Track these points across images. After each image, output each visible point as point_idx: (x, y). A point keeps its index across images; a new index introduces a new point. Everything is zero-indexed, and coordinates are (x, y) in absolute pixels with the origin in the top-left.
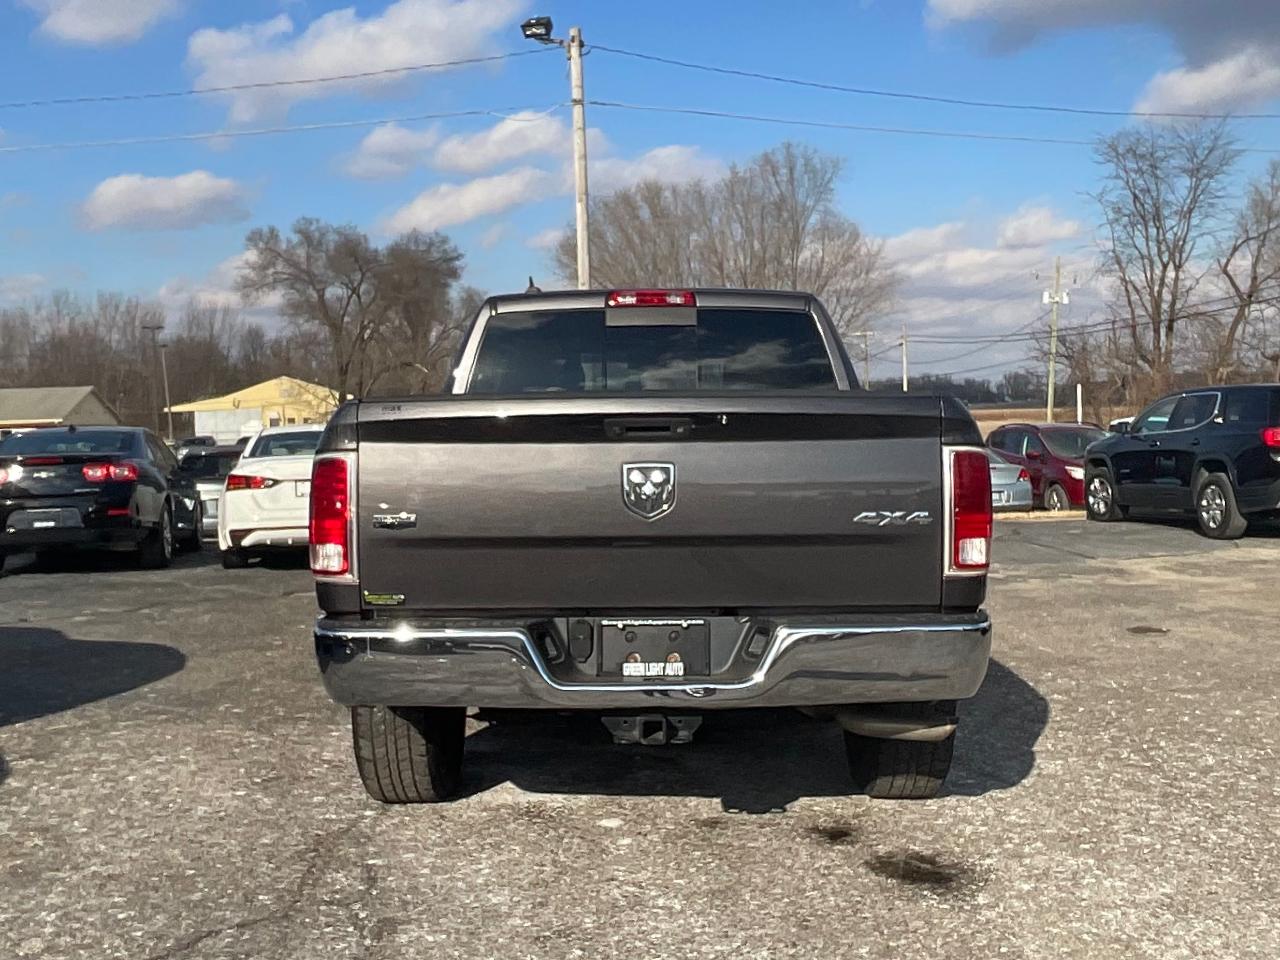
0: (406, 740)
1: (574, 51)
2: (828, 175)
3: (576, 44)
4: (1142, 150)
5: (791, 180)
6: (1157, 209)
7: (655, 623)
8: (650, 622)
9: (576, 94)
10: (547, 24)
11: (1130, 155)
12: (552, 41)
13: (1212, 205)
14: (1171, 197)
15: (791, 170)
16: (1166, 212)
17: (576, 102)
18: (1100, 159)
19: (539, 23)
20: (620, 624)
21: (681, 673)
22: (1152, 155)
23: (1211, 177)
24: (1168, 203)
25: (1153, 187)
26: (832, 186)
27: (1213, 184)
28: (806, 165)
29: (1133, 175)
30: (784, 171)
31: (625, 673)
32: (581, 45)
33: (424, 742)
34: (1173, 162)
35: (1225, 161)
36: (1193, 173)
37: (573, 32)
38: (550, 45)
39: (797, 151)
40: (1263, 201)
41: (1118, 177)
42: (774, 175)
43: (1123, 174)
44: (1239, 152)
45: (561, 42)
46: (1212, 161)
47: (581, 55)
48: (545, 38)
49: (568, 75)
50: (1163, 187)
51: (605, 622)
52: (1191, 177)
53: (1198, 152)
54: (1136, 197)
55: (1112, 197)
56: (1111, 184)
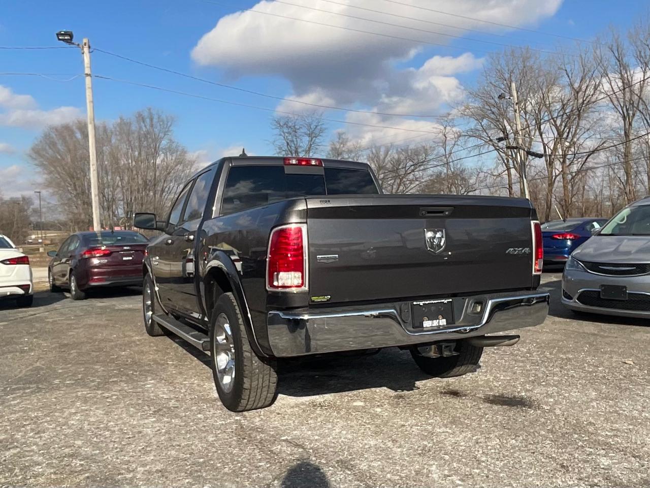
0: (268, 376)
1: (86, 50)
2: (169, 124)
3: (87, 46)
4: (290, 124)
5: (152, 126)
6: (297, 149)
7: (434, 302)
8: (432, 302)
9: (87, 71)
10: (71, 36)
11: (285, 126)
12: (73, 44)
13: (317, 149)
14: (301, 145)
15: (152, 120)
16: (299, 150)
17: (87, 75)
18: (274, 127)
19: (66, 34)
20: (421, 303)
21: (445, 324)
22: (294, 126)
23: (316, 137)
24: (300, 147)
25: (295, 140)
26: (171, 128)
27: (317, 141)
28: (159, 118)
29: (287, 135)
30: (148, 120)
31: (424, 326)
32: (89, 47)
33: (276, 376)
34: (302, 130)
35: (321, 131)
36: (309, 135)
37: (85, 40)
38: (72, 46)
39: (154, 112)
40: (336, 148)
41: (280, 135)
42: (144, 122)
43: (282, 134)
44: (326, 129)
45: (78, 45)
46: (317, 131)
47: (89, 52)
48: (69, 41)
49: (83, 61)
50: (299, 140)
51: (415, 303)
52: (309, 136)
53: (312, 127)
54: (288, 144)
55: (277, 143)
56: (278, 137)
